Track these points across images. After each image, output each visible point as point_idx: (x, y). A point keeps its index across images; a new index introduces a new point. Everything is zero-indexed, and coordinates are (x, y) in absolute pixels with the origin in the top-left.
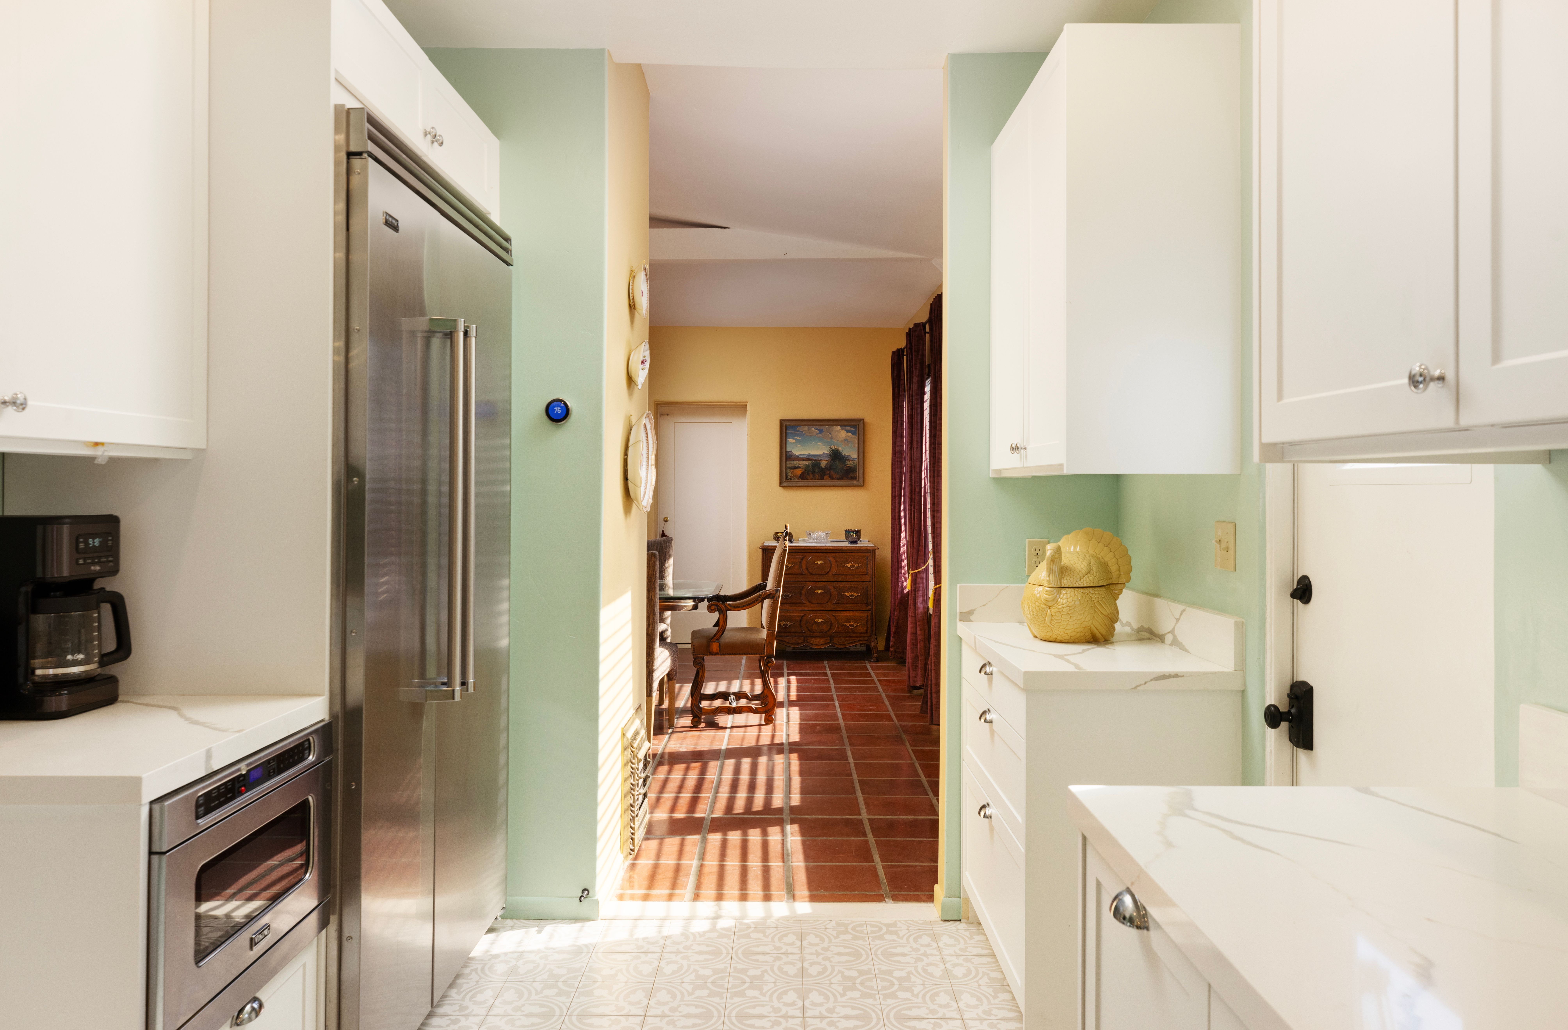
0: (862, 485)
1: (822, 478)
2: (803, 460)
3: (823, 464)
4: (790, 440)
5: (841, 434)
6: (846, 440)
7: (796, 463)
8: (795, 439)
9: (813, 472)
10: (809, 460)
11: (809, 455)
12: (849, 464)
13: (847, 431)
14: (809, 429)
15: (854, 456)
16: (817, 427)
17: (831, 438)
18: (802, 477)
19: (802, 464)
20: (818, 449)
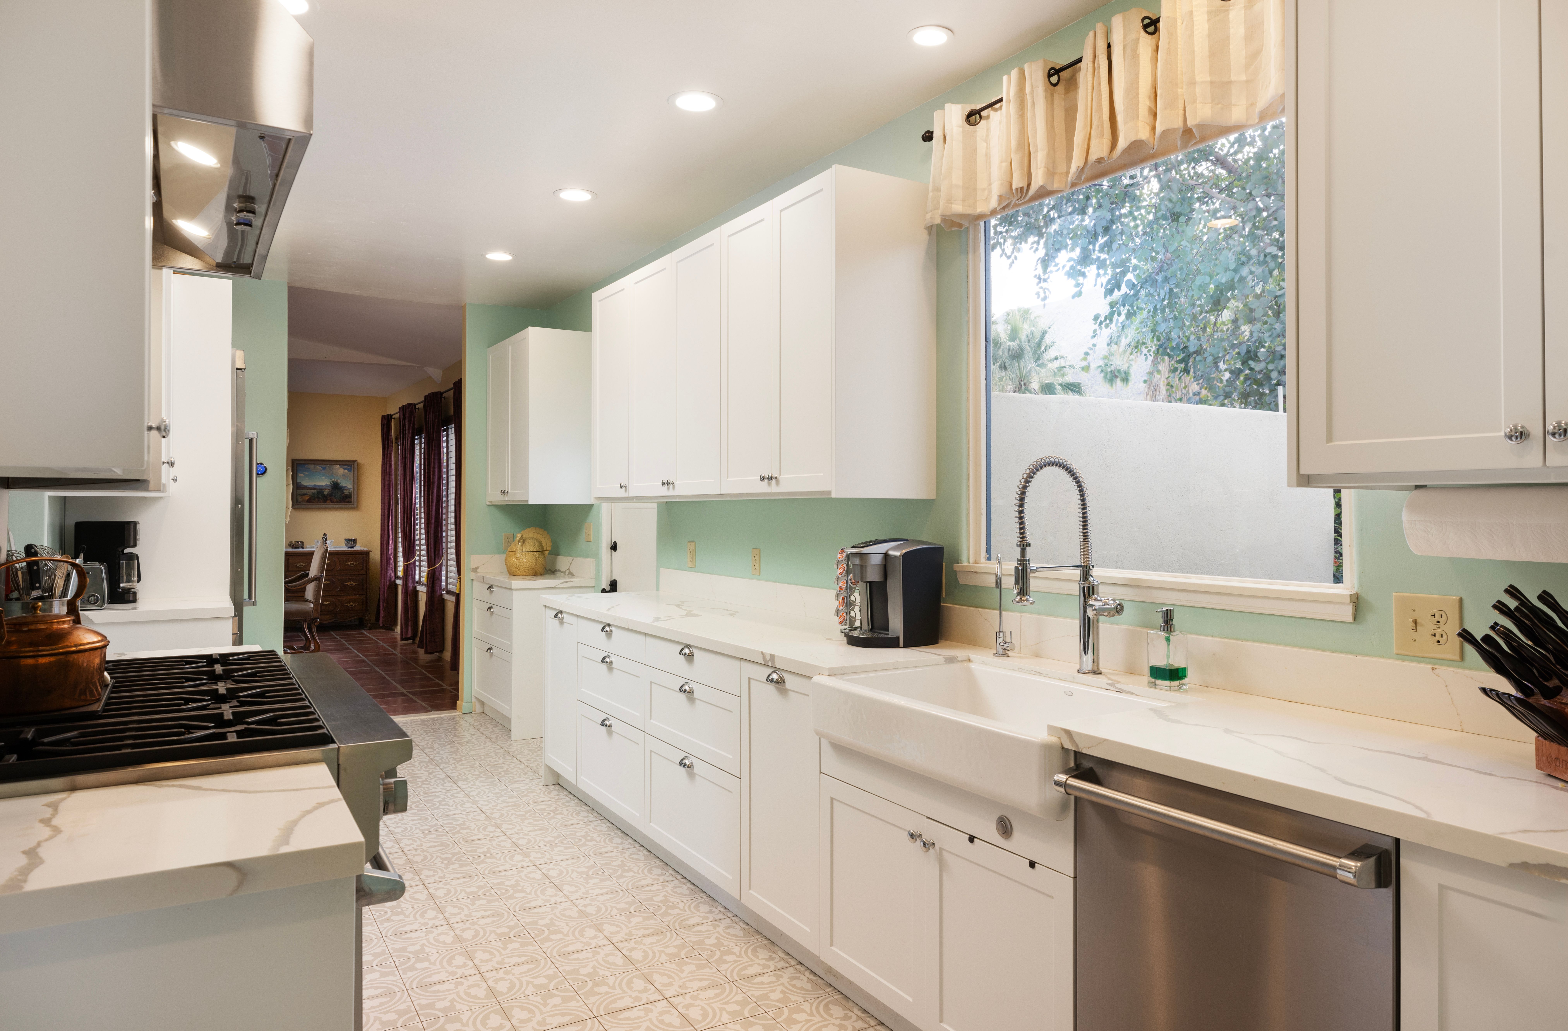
0: (356, 508)
1: (325, 502)
2: (310, 489)
3: (326, 493)
4: (300, 475)
5: (340, 471)
6: (343, 475)
7: (305, 491)
8: (304, 474)
9: (318, 498)
10: (315, 489)
11: (315, 485)
12: (346, 492)
13: (345, 469)
14: (314, 467)
15: (350, 486)
16: (321, 465)
17: (333, 474)
18: (310, 501)
19: (310, 492)
20: (323, 482)
